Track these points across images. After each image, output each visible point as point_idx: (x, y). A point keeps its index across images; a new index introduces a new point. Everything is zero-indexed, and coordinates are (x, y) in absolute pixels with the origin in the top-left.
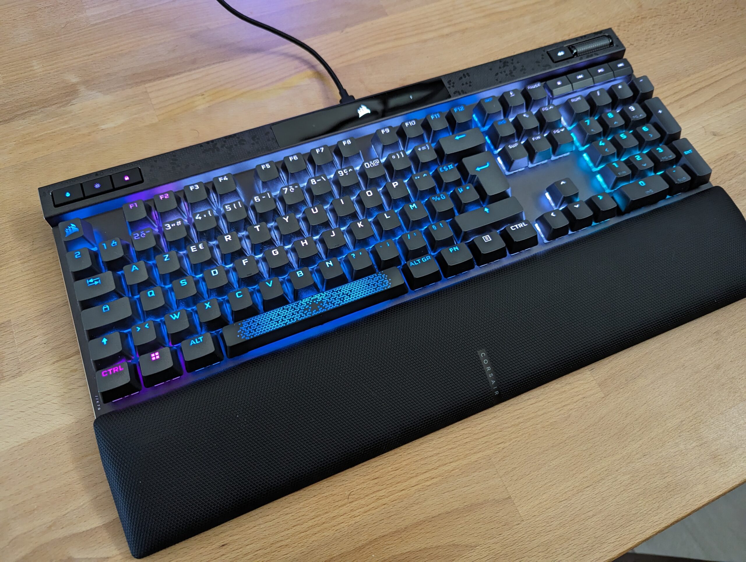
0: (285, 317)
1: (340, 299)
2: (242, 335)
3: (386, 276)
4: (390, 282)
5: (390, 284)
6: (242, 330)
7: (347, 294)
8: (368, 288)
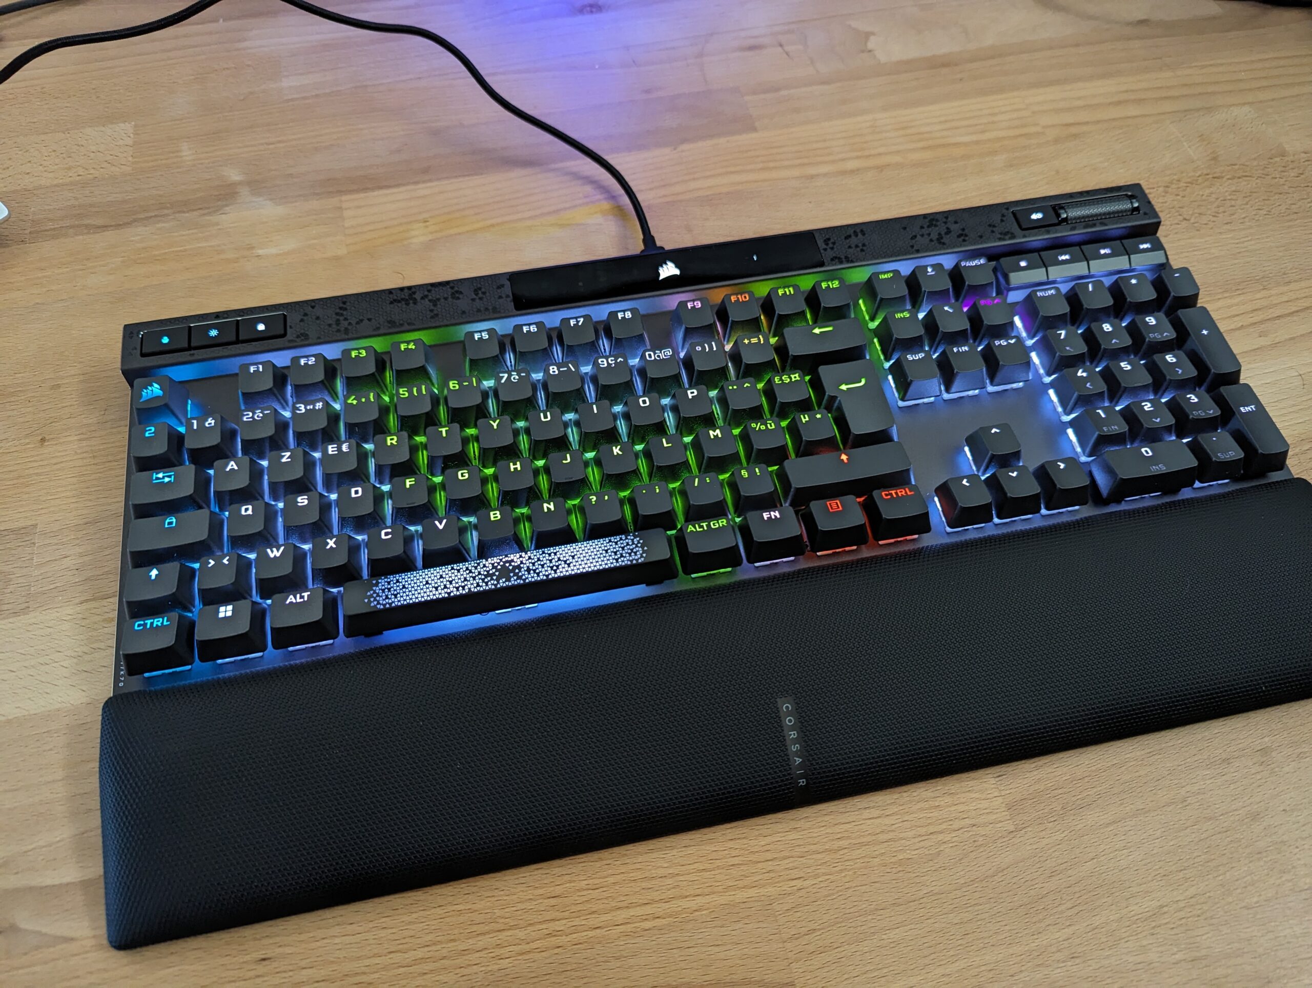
0: (451, 582)
1: (552, 568)
2: (372, 599)
3: (641, 541)
4: (644, 552)
5: (644, 555)
6: (375, 592)
7: (565, 562)
8: (605, 557)
